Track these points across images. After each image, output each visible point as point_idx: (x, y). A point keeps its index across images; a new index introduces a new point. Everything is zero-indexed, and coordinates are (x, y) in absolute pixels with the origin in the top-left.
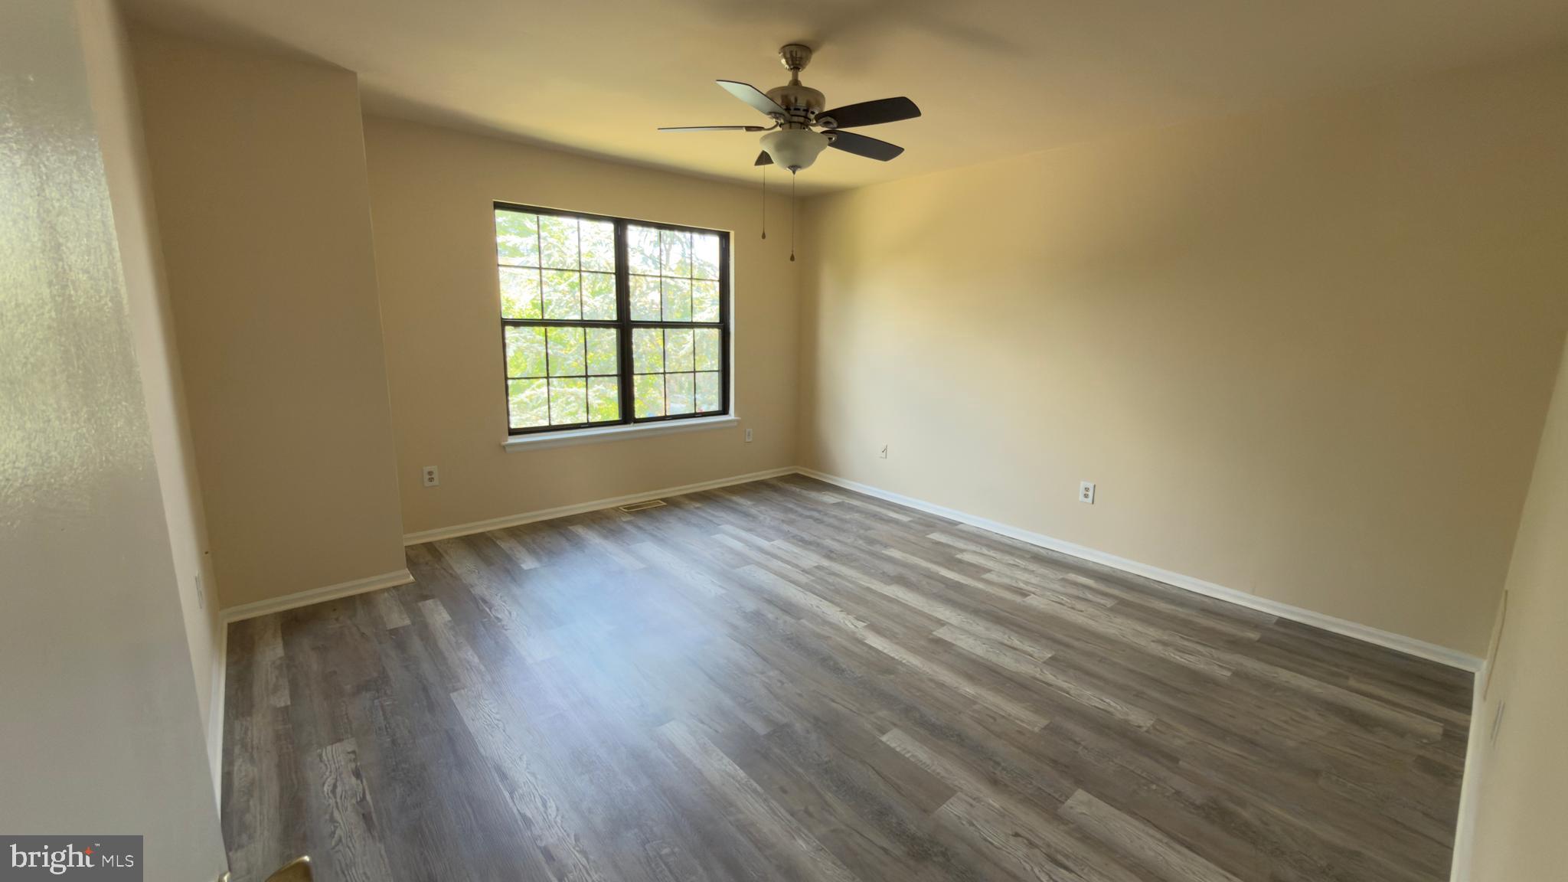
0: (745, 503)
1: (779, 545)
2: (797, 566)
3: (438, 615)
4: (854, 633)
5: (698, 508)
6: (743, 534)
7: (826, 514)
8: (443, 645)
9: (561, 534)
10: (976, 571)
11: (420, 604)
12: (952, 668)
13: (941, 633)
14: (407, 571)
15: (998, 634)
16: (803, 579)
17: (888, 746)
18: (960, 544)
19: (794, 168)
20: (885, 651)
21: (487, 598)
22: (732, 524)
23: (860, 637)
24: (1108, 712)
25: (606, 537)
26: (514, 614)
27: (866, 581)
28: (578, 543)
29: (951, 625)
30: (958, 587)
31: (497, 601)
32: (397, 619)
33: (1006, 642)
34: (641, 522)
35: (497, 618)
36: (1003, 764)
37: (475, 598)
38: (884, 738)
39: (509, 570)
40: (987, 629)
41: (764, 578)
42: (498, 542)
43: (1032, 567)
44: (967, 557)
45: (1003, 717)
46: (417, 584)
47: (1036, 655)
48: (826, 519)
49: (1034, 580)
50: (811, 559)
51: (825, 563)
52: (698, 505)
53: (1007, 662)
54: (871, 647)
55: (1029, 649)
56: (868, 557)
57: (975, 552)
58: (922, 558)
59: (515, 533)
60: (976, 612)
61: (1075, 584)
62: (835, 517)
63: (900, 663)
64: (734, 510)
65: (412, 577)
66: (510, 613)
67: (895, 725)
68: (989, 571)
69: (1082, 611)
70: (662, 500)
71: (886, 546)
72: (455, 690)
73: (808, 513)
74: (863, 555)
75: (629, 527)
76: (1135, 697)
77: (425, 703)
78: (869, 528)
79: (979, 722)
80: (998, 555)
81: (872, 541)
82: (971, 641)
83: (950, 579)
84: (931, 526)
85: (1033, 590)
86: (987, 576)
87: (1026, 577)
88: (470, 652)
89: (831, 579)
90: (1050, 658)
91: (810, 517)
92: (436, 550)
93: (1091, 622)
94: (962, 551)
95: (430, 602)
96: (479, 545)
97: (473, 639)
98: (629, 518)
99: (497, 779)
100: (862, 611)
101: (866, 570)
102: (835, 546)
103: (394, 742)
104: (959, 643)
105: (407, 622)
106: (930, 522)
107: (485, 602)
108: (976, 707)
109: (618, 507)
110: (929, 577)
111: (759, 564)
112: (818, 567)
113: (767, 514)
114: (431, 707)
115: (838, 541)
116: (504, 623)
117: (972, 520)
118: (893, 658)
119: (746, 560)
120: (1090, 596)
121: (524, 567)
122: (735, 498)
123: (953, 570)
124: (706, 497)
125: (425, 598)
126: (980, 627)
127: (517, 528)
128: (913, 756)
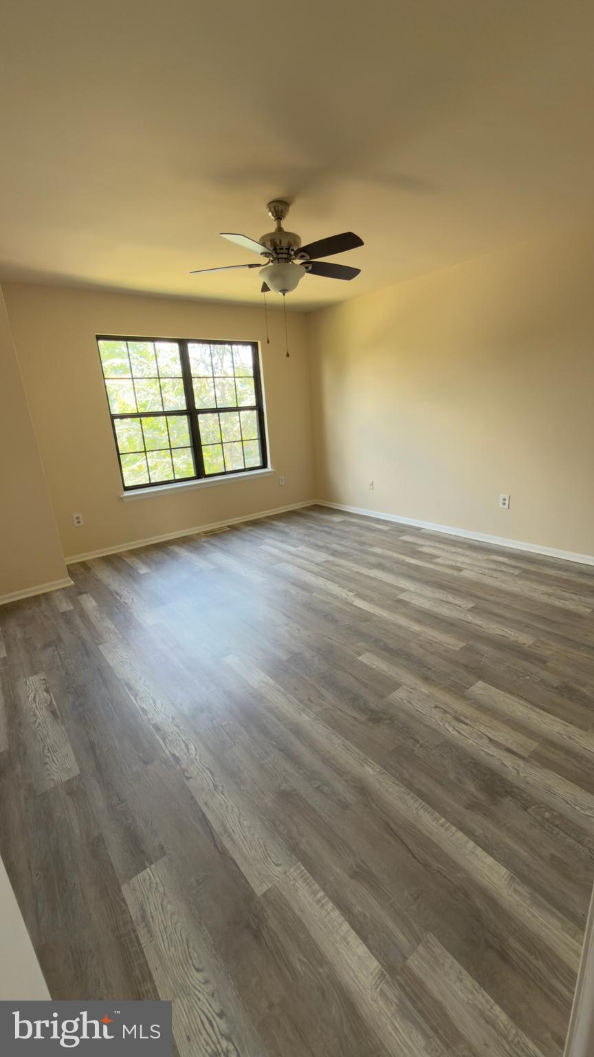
0: (280, 525)
1: (302, 549)
2: (312, 561)
3: (89, 603)
4: (346, 599)
5: (250, 530)
6: (280, 545)
7: (334, 529)
8: (93, 619)
9: (164, 551)
10: (431, 558)
11: (79, 597)
12: (406, 616)
13: (402, 596)
14: (69, 578)
15: (439, 595)
16: (316, 569)
17: (362, 662)
18: (421, 542)
19: (284, 291)
20: (366, 609)
21: (119, 591)
22: (273, 539)
23: (349, 601)
24: (505, 637)
25: (191, 551)
26: (135, 600)
27: (356, 568)
28: (174, 556)
29: (409, 591)
30: (417, 568)
31: (124, 593)
32: (65, 606)
33: (444, 599)
34: (213, 541)
35: (125, 603)
36: (433, 669)
37: (111, 592)
38: (360, 658)
39: (132, 575)
40: (433, 592)
41: (291, 570)
42: (124, 559)
43: (468, 553)
44: (425, 550)
45: (437, 643)
46: (76, 586)
47: (462, 606)
48: (334, 532)
49: (467, 561)
50: (322, 557)
51: (331, 558)
52: (250, 528)
53: (444, 611)
54: (356, 607)
55: (459, 603)
56: (359, 553)
57: (430, 546)
58: (395, 552)
59: (135, 553)
60: (427, 583)
61: (495, 562)
62: (339, 530)
63: (375, 615)
64: (274, 530)
65: (73, 582)
66: (133, 600)
67: (368, 651)
68: (438, 557)
69: (497, 578)
70: (227, 526)
71: (372, 546)
72: (101, 644)
73: (322, 529)
74: (356, 553)
75: (206, 545)
76: (524, 627)
77: (84, 652)
78: (361, 536)
79: (421, 646)
80: (446, 547)
81: (363, 544)
82: (421, 600)
83: (412, 564)
84: (402, 532)
85: (466, 567)
86: (437, 560)
87: (461, 559)
88: (110, 622)
89: (334, 568)
90: (472, 607)
91: (322, 531)
92: (87, 565)
93: (503, 585)
94: (422, 546)
95: (84, 596)
96: (112, 561)
97: (111, 615)
98: (206, 539)
99: (127, 690)
100: (352, 586)
101: (357, 562)
102: (339, 548)
103: (67, 674)
104: (413, 601)
105: (71, 608)
106: (402, 529)
107: (118, 594)
108: (421, 638)
109: (199, 533)
110: (398, 563)
111: (288, 562)
112: (327, 562)
113: (295, 530)
114: (88, 654)
115: (340, 545)
116: (129, 605)
117: (430, 526)
118: (370, 612)
119: (280, 560)
120: (503, 568)
121: (141, 572)
122: (275, 523)
123: (414, 558)
124: (256, 523)
125: (81, 593)
126: (429, 592)
127: (137, 549)
128: (377, 667)
